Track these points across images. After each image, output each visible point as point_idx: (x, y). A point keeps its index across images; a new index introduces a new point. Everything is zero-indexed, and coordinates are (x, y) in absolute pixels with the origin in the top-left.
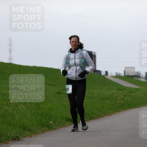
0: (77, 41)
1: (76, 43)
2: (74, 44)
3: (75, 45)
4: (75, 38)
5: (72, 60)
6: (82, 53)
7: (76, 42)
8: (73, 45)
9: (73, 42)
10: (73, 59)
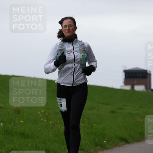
0: (72, 24)
1: (71, 28)
2: (68, 28)
3: (69, 30)
4: (69, 20)
5: (69, 52)
6: (84, 44)
7: (70, 26)
8: (67, 31)
9: (66, 26)
10: (71, 52)
